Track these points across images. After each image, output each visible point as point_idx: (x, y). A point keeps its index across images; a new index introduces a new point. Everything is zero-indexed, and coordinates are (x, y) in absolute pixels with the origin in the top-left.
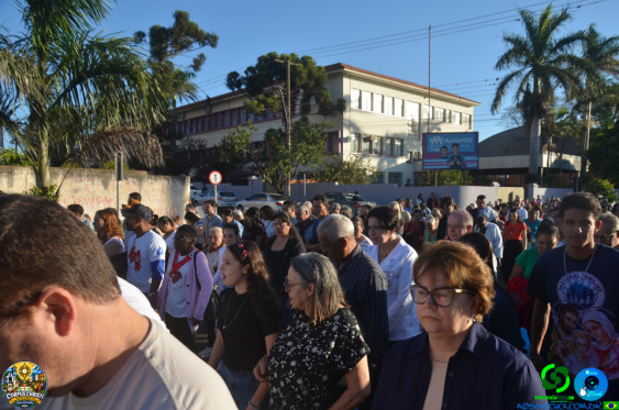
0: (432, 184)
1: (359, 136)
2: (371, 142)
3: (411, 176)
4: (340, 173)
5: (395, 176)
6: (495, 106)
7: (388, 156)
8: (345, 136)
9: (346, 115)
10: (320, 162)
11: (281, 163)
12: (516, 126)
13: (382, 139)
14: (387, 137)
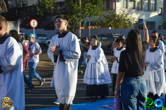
4: (112, 22)
7: (146, 11)
10: (100, 14)
11: (74, 16)
13: (142, 1)
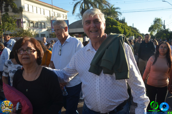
0: (55, 37)
1: (29, 21)
2: (33, 23)
3: (48, 35)
4: (22, 34)
5: (43, 35)
6: (73, 13)
7: (40, 28)
8: (24, 21)
9: (23, 13)
10: (15, 30)
12: (80, 19)
13: (37, 23)
14: (39, 22)
